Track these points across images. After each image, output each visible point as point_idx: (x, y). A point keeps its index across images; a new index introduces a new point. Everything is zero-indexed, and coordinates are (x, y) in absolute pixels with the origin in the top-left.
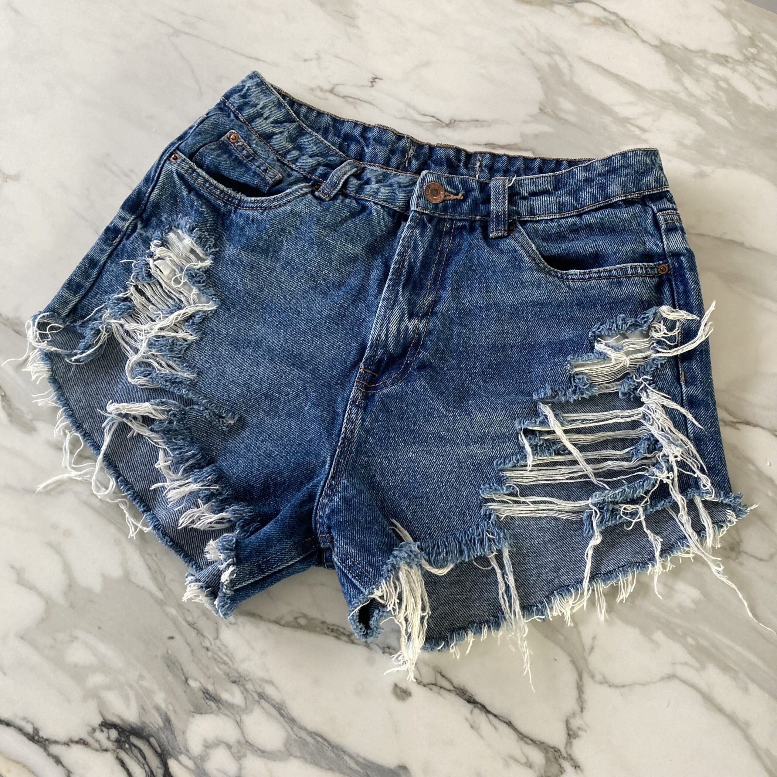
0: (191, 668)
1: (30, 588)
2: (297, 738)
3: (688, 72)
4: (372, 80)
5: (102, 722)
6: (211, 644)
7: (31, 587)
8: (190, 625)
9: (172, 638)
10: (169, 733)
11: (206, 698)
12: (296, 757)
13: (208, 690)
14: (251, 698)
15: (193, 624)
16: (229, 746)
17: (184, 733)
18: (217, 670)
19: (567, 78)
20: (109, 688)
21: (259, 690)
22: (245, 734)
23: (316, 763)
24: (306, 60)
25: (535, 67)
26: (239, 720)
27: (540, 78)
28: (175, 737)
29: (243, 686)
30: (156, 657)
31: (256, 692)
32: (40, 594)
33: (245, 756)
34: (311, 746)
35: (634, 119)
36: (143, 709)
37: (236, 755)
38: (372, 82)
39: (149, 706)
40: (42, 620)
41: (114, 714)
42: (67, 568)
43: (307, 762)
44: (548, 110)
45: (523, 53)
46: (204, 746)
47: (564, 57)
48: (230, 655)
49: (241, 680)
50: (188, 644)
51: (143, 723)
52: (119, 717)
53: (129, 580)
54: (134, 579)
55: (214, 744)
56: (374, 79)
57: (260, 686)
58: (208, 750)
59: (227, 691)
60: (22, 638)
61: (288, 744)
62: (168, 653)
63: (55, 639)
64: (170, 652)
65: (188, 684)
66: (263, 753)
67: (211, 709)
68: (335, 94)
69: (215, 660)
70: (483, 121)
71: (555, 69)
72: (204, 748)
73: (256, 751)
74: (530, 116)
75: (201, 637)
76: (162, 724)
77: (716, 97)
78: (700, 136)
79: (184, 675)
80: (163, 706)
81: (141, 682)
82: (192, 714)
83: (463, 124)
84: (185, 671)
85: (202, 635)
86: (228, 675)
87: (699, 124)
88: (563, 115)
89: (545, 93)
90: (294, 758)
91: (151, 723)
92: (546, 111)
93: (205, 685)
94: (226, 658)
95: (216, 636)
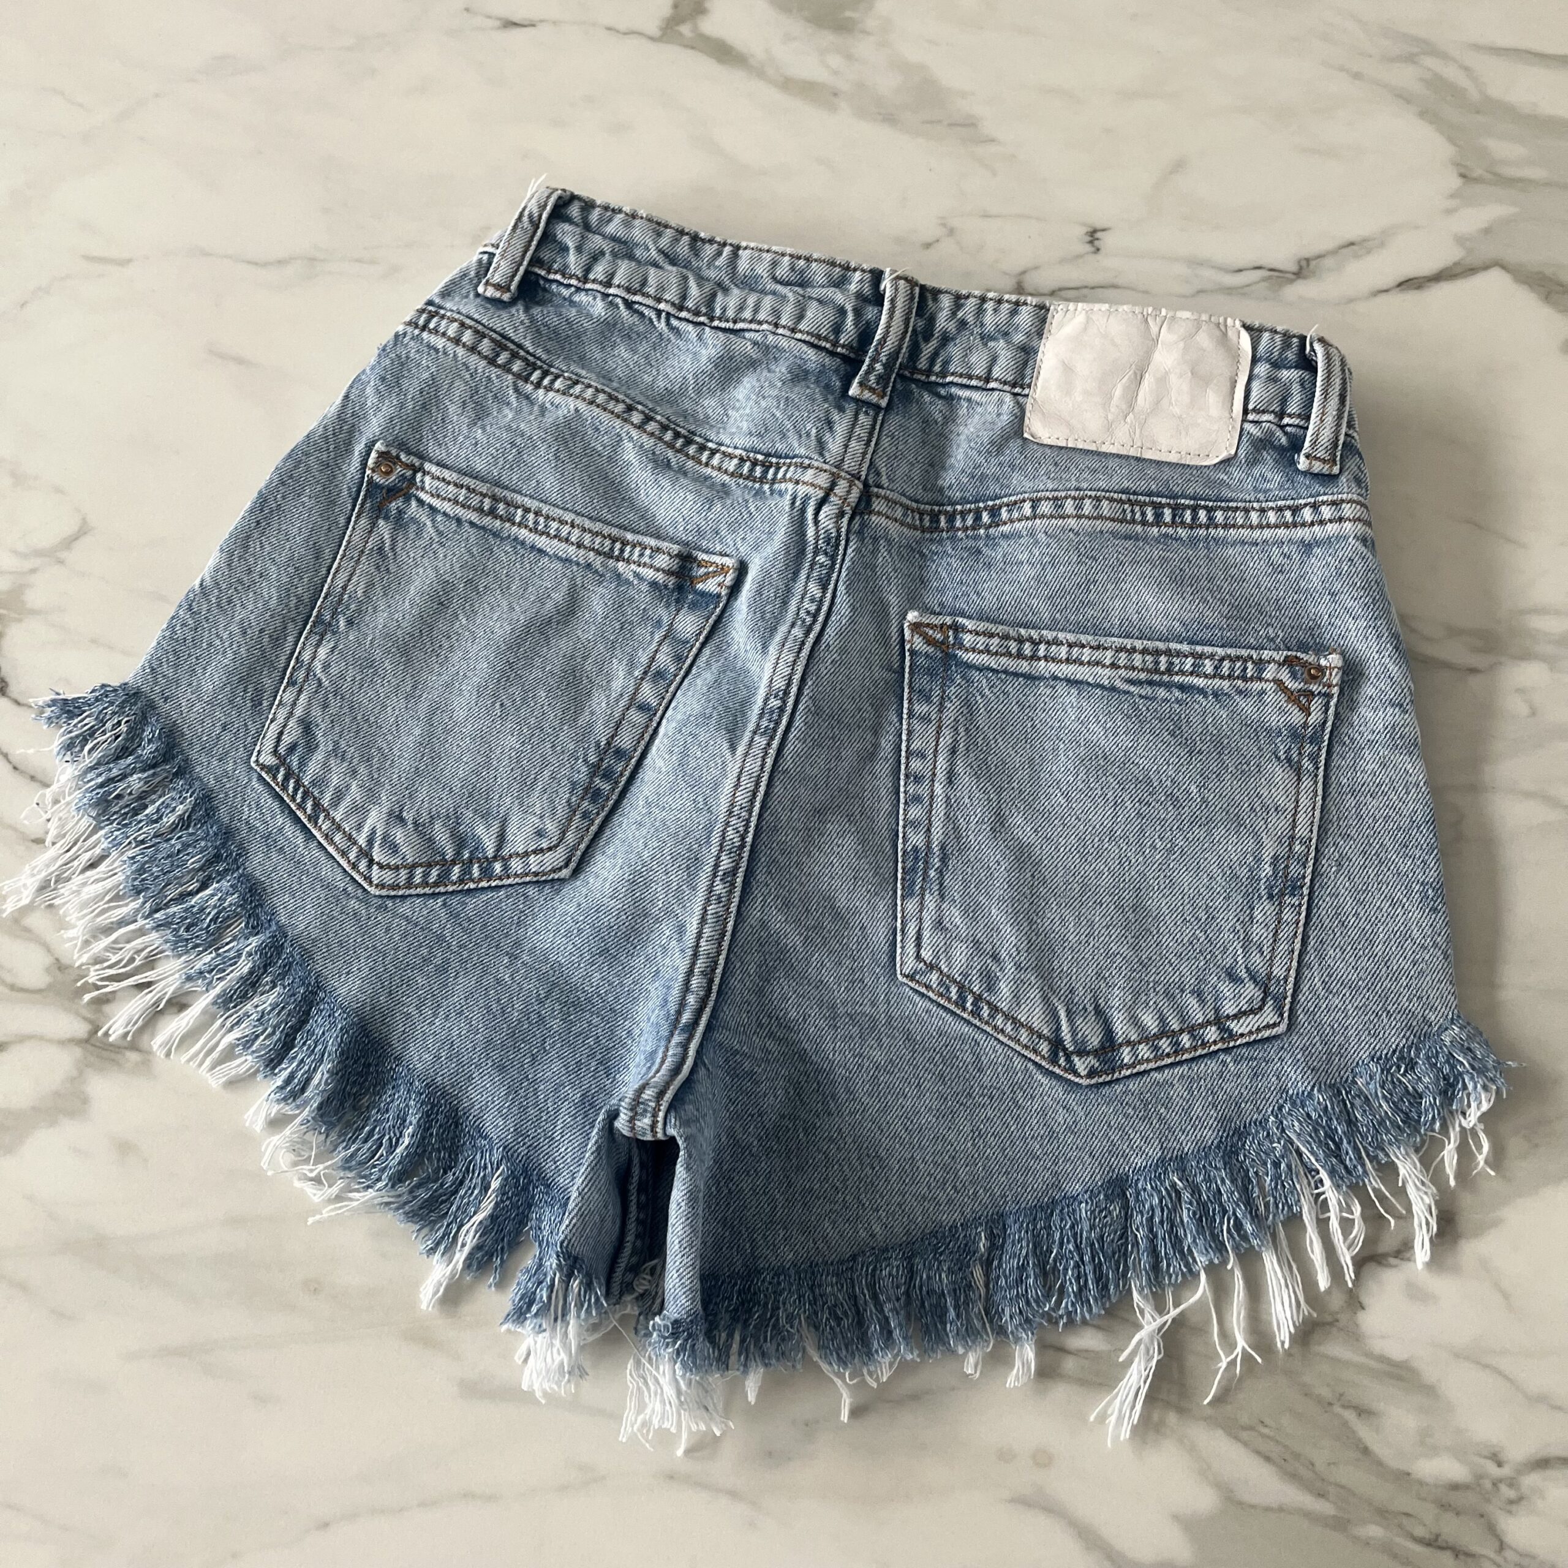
53: (1240, 1504)
54: (1248, 1498)
70: (1365, 240)
83: (1328, 262)
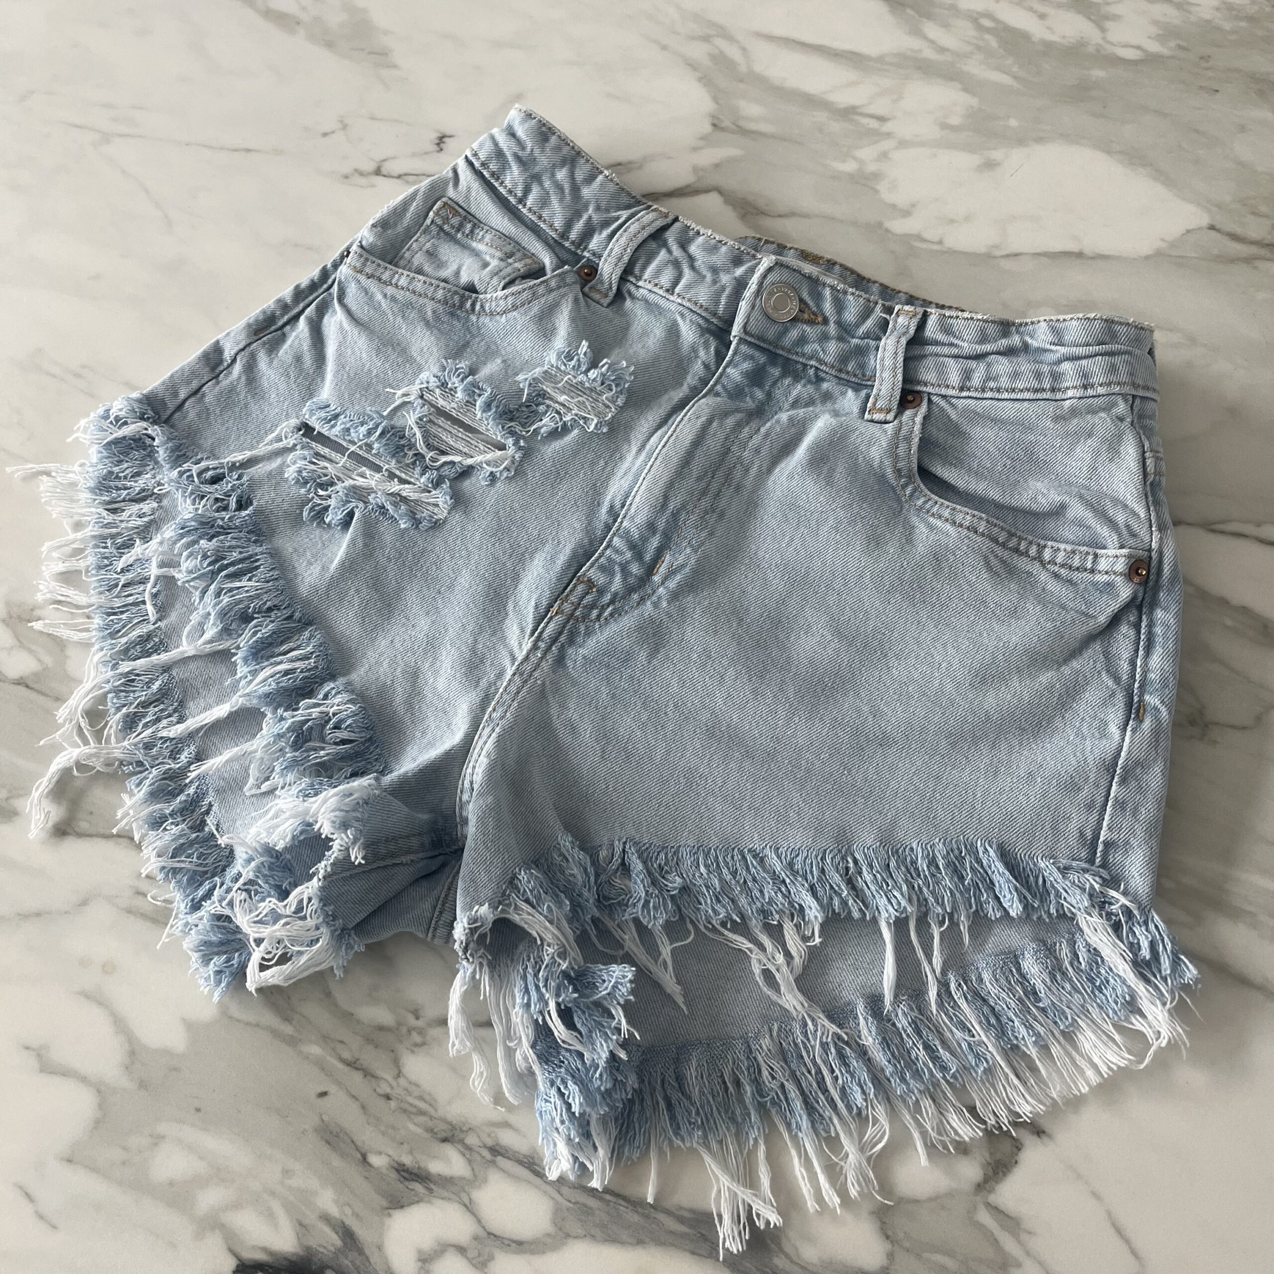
0: (367, 1136)
1: (64, 1075)
2: (571, 1205)
3: (929, 17)
4: (438, 141)
5: (238, 1266)
6: (392, 1088)
7: (66, 1073)
8: (348, 1064)
9: (323, 1094)
10: (356, 1254)
11: (405, 1178)
12: (576, 1237)
13: (404, 1165)
14: (479, 1158)
15: (355, 1063)
16: (461, 1250)
17: (380, 1248)
18: (412, 1127)
19: (743, 68)
20: (236, 1206)
21: (490, 1142)
22: (483, 1221)
23: (612, 1239)
24: (325, 135)
25: (689, 65)
26: (467, 1201)
27: (700, 80)
28: (368, 1259)
29: (462, 1141)
30: (304, 1132)
31: (485, 1146)
32: (84, 1080)
33: (491, 1258)
34: (597, 1212)
35: (862, 106)
36: (302, 1226)
37: (474, 1262)
38: (438, 144)
39: (311, 1218)
40: (98, 1123)
41: (254, 1248)
42: (120, 1025)
43: (599, 1242)
44: (726, 123)
45: (664, 48)
46: (419, 1260)
47: (730, 38)
48: (427, 1097)
49: (457, 1133)
50: (354, 1097)
51: (308, 1249)
52: (265, 1250)
55: (436, 1251)
56: (441, 140)
57: (489, 1136)
58: (427, 1264)
59: (435, 1157)
60: (69, 1161)
61: (558, 1217)
62: (323, 1121)
63: (125, 1149)
64: (324, 1117)
65: (370, 1165)
66: (519, 1246)
67: (417, 1195)
68: (385, 176)
69: (405, 1111)
71: (721, 60)
72: (420, 1264)
73: (509, 1245)
74: (701, 138)
75: (373, 1080)
76: (339, 1243)
77: (981, 43)
78: (972, 107)
79: (357, 1150)
80: (334, 1211)
81: (289, 1182)
82: (387, 1212)
84: (359, 1143)
85: (373, 1076)
86: (431, 1131)
87: (966, 90)
88: (752, 126)
89: (715, 99)
90: (575, 1241)
91: (320, 1246)
92: (723, 125)
93: (396, 1159)
94: (422, 1105)
95: (397, 1072)
